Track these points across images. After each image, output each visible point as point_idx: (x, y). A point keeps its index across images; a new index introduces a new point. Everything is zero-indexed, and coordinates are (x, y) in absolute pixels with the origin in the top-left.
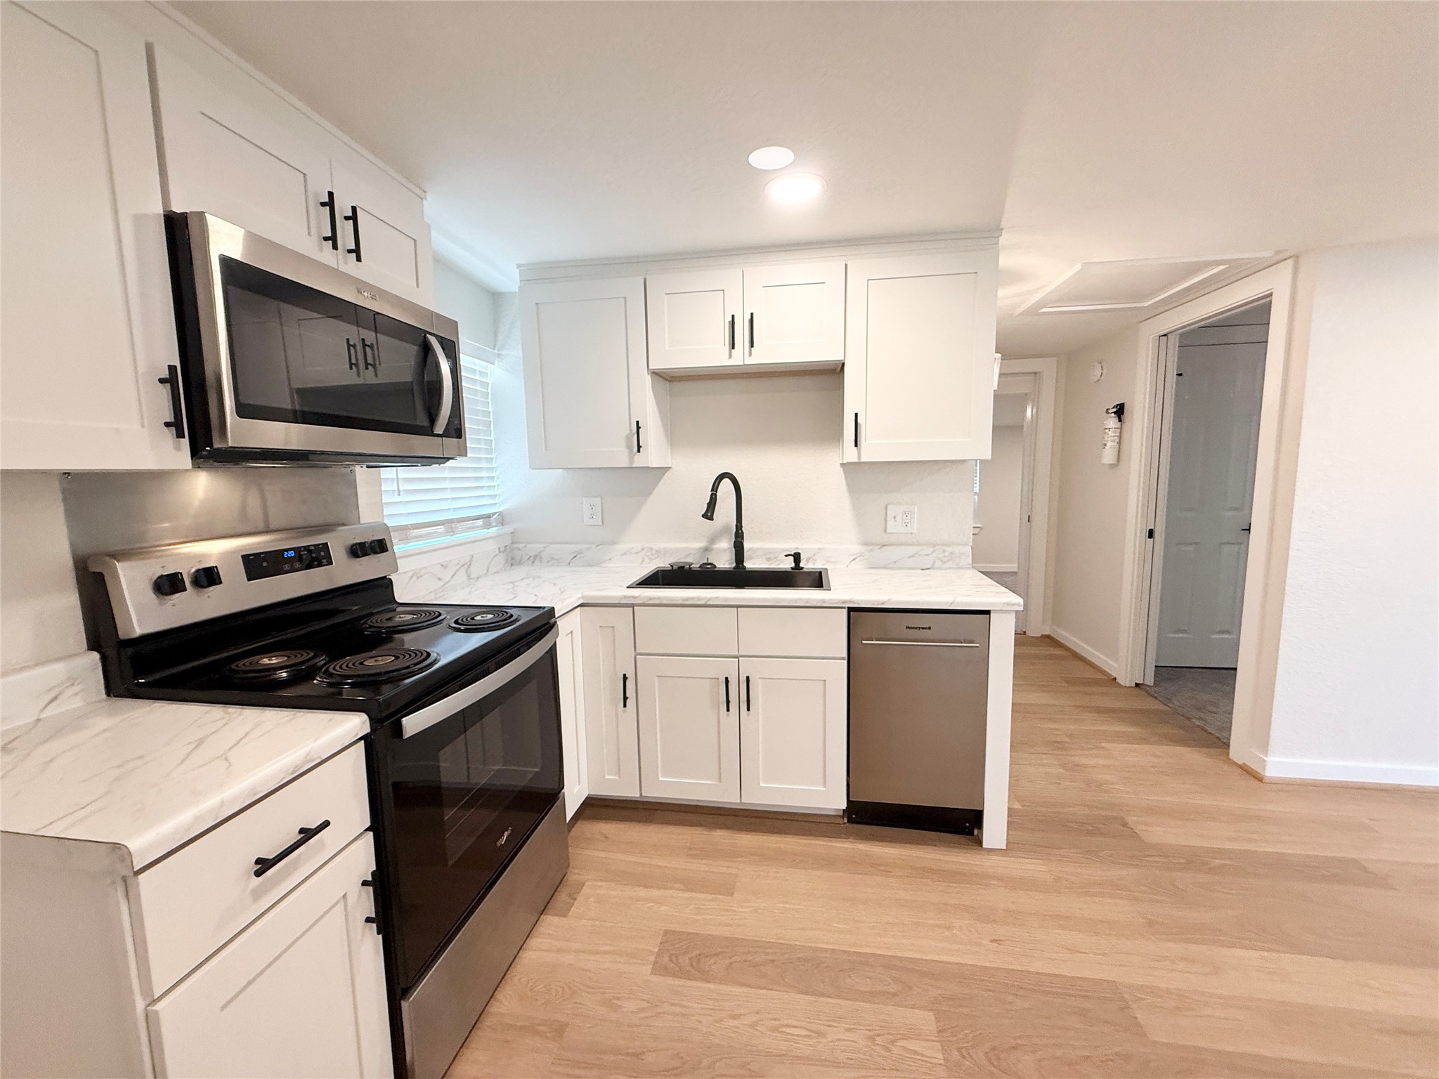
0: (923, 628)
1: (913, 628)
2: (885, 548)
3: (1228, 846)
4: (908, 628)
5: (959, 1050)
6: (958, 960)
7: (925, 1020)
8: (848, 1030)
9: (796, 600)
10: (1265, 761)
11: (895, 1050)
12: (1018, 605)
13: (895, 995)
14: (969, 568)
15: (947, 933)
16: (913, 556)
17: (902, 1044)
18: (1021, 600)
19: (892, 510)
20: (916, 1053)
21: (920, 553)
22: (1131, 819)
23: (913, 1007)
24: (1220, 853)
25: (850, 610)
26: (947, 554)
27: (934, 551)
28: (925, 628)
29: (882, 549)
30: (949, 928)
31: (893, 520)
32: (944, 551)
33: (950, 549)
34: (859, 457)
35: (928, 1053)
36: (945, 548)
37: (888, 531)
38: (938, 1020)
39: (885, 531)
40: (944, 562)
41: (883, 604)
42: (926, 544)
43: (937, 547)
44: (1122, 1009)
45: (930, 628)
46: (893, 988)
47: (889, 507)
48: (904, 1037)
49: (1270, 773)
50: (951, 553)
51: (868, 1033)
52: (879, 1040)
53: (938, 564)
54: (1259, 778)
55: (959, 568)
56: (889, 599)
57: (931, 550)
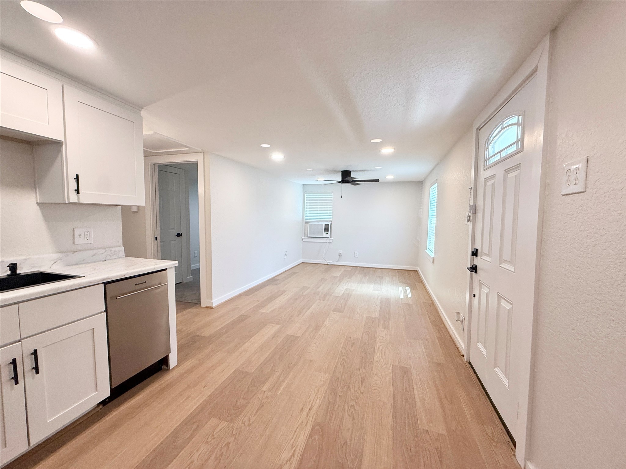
0: (143, 283)
1: (138, 284)
2: (76, 253)
3: (222, 326)
4: (136, 285)
5: (228, 416)
6: (203, 400)
7: (213, 421)
8: (198, 450)
9: (71, 286)
10: (212, 302)
11: (215, 436)
12: (177, 264)
13: (198, 427)
14: (123, 257)
15: (190, 399)
16: (94, 255)
17: (215, 433)
18: (177, 262)
19: (77, 232)
20: (221, 430)
21: (98, 253)
22: (198, 334)
23: (207, 423)
24: (222, 328)
25: (105, 284)
26: (112, 252)
27: (106, 251)
28: (144, 283)
29: (74, 254)
30: (189, 396)
31: (79, 236)
32: (111, 251)
33: (113, 249)
34: (78, 199)
35: (223, 426)
36: (111, 249)
37: (76, 243)
38: (216, 417)
39: (74, 243)
40: (111, 256)
41: (124, 276)
42: (100, 248)
43: (107, 249)
44: (243, 373)
45: (146, 282)
46: (195, 426)
47: (75, 230)
48: (213, 431)
49: (214, 305)
50: (114, 251)
51: (204, 443)
52: (209, 440)
53: (108, 257)
54: (212, 308)
55: (119, 258)
56: (127, 273)
57: (104, 251)
